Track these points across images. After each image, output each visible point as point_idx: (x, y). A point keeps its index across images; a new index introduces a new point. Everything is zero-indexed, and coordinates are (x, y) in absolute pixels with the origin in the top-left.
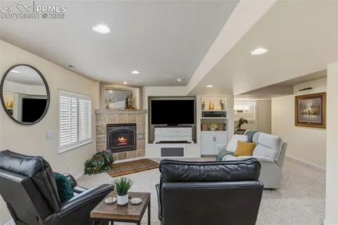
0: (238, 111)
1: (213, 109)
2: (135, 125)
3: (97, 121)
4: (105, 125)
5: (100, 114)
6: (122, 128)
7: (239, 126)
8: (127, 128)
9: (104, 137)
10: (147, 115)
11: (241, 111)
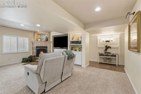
0: (107, 41)
1: (79, 40)
2: (47, 47)
3: (32, 45)
4: (35, 46)
5: (34, 43)
6: (41, 48)
7: (106, 50)
8: (43, 48)
9: (35, 51)
10: (52, 43)
11: (109, 41)
